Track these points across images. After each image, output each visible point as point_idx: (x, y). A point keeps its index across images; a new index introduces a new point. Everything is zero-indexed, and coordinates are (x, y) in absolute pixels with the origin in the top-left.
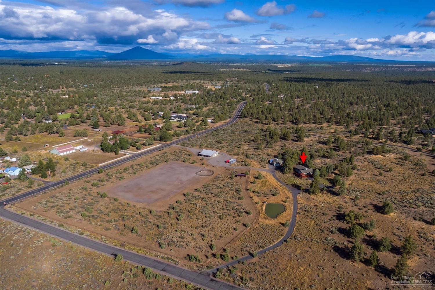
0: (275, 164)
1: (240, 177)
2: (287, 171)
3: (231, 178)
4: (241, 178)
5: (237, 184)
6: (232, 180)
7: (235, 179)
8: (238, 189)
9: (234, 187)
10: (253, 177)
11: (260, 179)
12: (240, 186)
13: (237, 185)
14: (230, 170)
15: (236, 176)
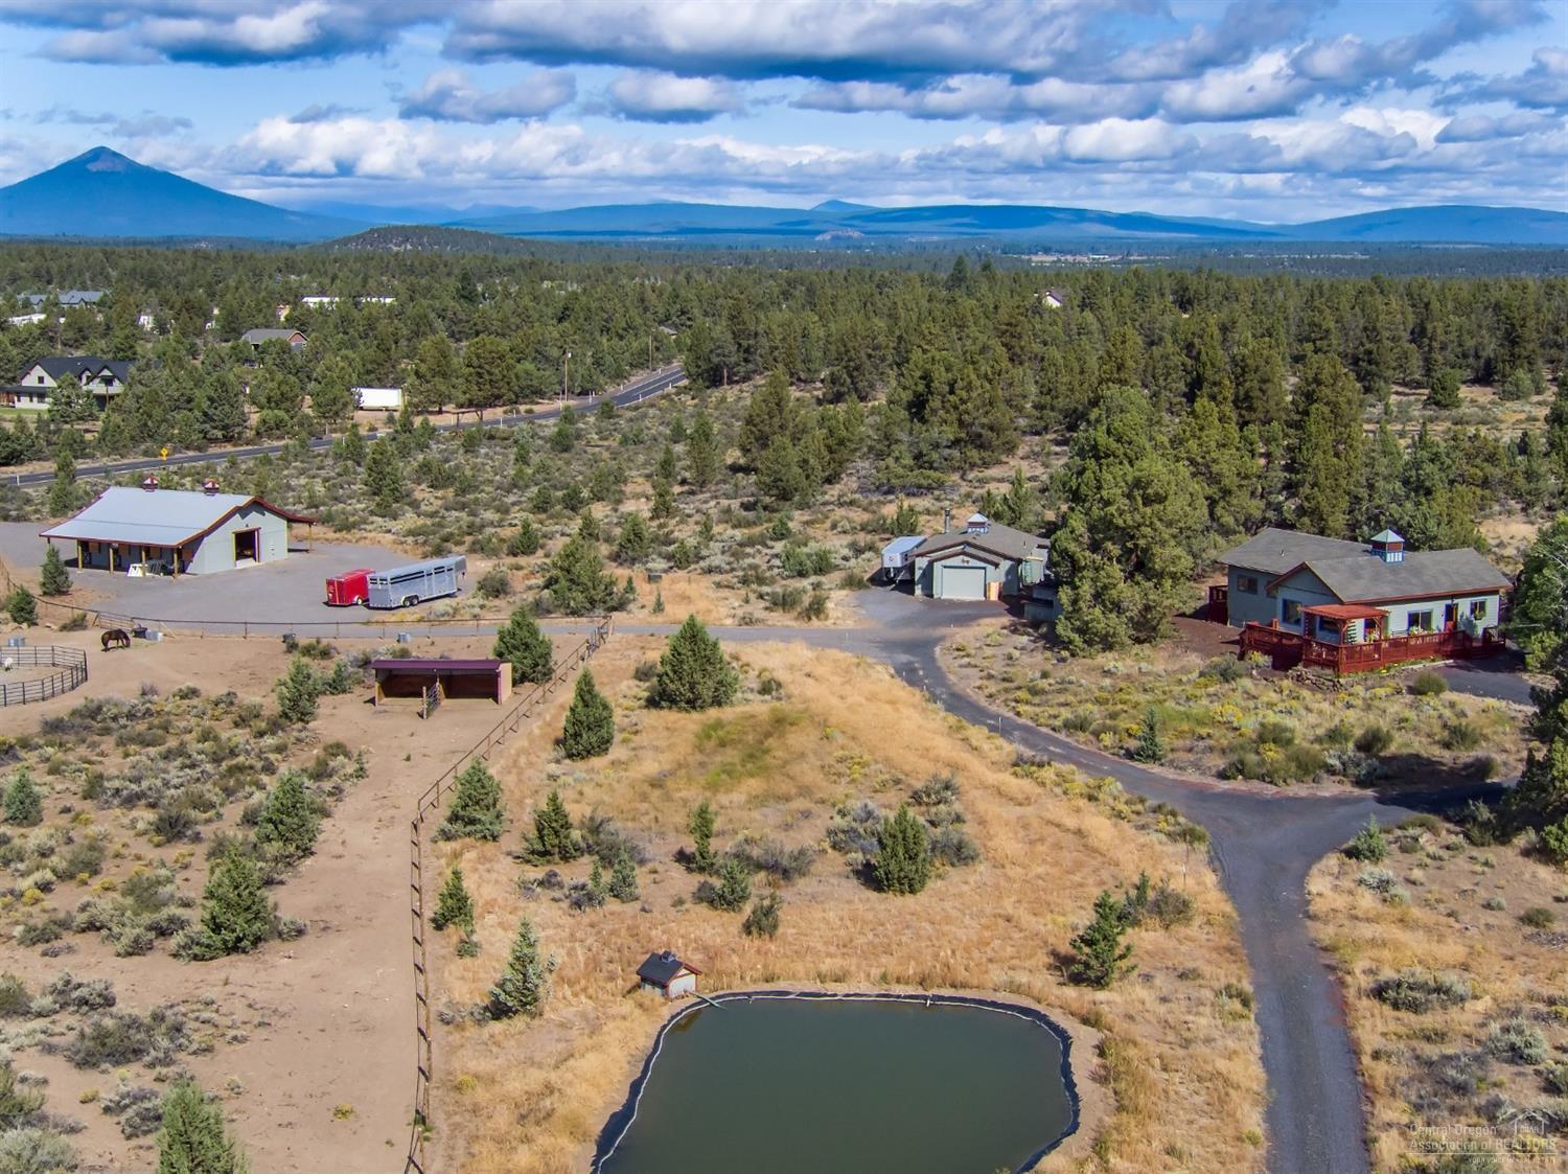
0: (942, 577)
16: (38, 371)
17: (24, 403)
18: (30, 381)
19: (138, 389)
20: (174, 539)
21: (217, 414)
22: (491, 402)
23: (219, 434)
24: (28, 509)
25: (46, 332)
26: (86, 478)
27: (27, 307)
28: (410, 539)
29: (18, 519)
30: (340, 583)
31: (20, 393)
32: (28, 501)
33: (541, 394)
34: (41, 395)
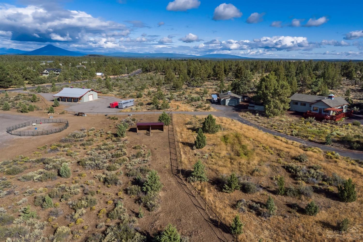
0: (227, 102)
1: (145, 131)
2: (276, 107)
3: (116, 135)
4: (148, 134)
5: (134, 152)
6: (119, 140)
7: (128, 137)
8: (140, 176)
9: (120, 168)
10: (185, 129)
11: (213, 132)
12: (149, 158)
13: (137, 156)
14: (117, 119)
15: (133, 130)
16: (46, 70)
17: (44, 75)
18: (45, 71)
19: (63, 73)
20: (78, 96)
21: (76, 76)
22: (116, 74)
23: (77, 79)
24: (48, 91)
25: (46, 65)
26: (57, 86)
27: (42, 63)
28: (118, 95)
29: (46, 93)
30: (113, 104)
31: (44, 73)
32: (48, 90)
33: (123, 74)
34: (47, 74)
